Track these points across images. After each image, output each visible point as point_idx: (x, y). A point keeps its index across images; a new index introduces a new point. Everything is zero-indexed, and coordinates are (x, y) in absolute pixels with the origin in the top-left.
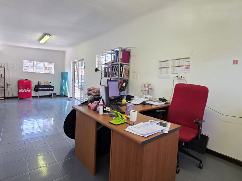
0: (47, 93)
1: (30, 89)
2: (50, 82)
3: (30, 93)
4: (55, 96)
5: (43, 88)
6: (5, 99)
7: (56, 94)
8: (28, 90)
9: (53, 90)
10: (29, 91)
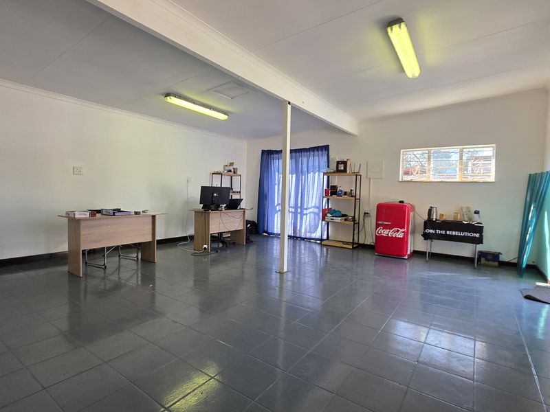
0: (466, 250)
1: (403, 230)
2: (477, 212)
3: (402, 242)
4: (491, 263)
5: (443, 232)
6: (353, 248)
7: (495, 256)
8: (398, 231)
9: (479, 241)
10: (400, 235)
